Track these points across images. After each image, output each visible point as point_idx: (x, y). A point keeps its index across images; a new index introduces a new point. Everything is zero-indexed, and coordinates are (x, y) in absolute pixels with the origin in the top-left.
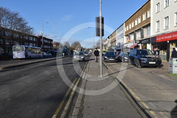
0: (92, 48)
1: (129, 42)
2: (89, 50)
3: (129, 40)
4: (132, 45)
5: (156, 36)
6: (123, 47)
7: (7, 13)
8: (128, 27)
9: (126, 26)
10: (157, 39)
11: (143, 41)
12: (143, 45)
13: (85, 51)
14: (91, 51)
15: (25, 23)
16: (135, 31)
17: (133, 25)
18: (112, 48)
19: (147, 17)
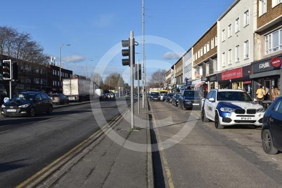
1: (197, 77)
3: (197, 75)
4: (200, 83)
5: (221, 73)
6: (191, 86)
7: (13, 35)
9: (194, 53)
10: (223, 76)
11: (211, 78)
12: (212, 83)
15: (40, 50)
16: (204, 62)
17: (202, 52)
18: (178, 86)
19: (215, 45)
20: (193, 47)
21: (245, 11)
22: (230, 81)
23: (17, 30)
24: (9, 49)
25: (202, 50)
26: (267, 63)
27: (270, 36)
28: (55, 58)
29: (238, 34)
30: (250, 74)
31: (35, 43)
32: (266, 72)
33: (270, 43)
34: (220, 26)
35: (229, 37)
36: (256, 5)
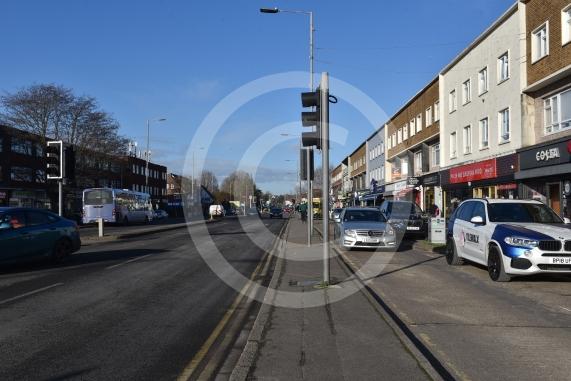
0: (294, 193)
1: (397, 178)
3: (396, 174)
4: (404, 188)
5: (448, 171)
6: (384, 194)
7: (65, 100)
8: (394, 137)
9: (390, 134)
10: (452, 176)
11: (425, 180)
12: (428, 188)
13: (268, 202)
14: (288, 203)
15: (113, 128)
16: (411, 150)
17: (406, 133)
18: (356, 194)
19: (433, 120)
20: (387, 124)
21: (501, 54)
22: (470, 184)
23: (72, 92)
24: (57, 126)
25: (405, 128)
26: (555, 150)
27: (556, 98)
29: (485, 97)
30: (515, 170)
31: (104, 114)
32: (554, 167)
33: (555, 113)
34: (446, 85)
35: (464, 102)
36: (525, 41)
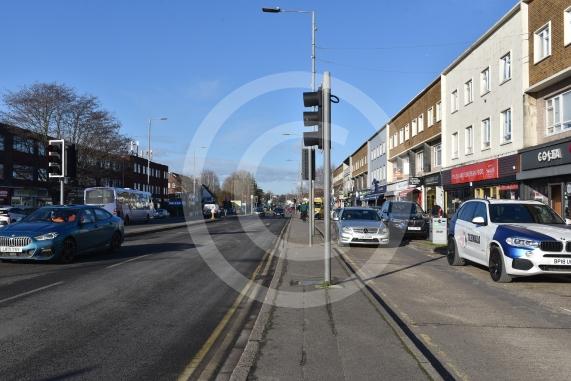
0: (295, 192)
1: (399, 178)
2: (283, 199)
3: (398, 174)
4: (406, 188)
5: (450, 171)
6: (386, 194)
7: (66, 99)
8: (396, 137)
9: (392, 134)
10: (453, 176)
11: (427, 180)
12: (429, 188)
13: (269, 202)
14: (289, 202)
15: (115, 127)
16: (412, 150)
17: (407, 134)
18: (357, 194)
19: (435, 120)
20: (389, 124)
21: (503, 54)
22: (471, 184)
23: (74, 91)
24: (59, 124)
25: (407, 128)
26: (557, 150)
27: (558, 99)
28: (138, 143)
29: (487, 97)
30: (516, 171)
31: (106, 113)
32: (555, 168)
33: (557, 113)
34: (448, 85)
35: (466, 102)
36: (527, 42)
